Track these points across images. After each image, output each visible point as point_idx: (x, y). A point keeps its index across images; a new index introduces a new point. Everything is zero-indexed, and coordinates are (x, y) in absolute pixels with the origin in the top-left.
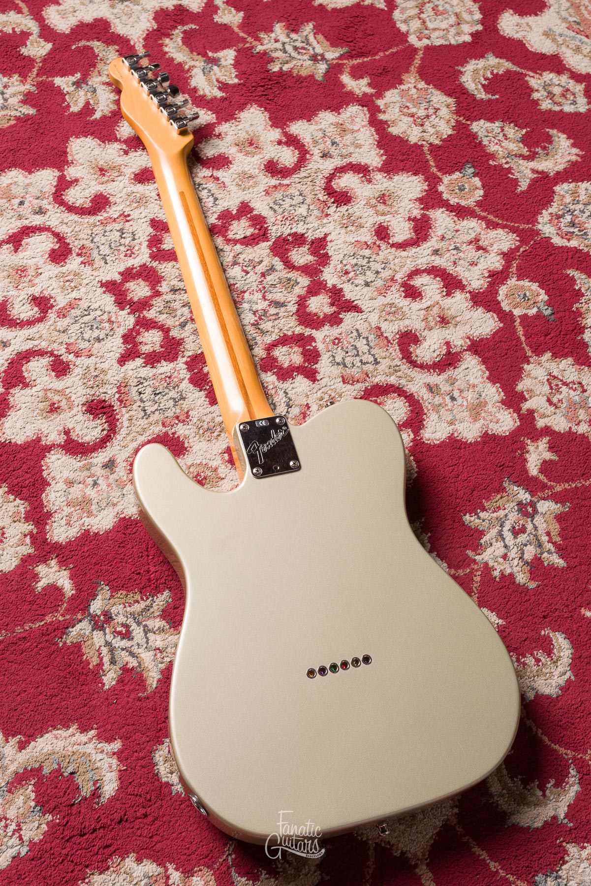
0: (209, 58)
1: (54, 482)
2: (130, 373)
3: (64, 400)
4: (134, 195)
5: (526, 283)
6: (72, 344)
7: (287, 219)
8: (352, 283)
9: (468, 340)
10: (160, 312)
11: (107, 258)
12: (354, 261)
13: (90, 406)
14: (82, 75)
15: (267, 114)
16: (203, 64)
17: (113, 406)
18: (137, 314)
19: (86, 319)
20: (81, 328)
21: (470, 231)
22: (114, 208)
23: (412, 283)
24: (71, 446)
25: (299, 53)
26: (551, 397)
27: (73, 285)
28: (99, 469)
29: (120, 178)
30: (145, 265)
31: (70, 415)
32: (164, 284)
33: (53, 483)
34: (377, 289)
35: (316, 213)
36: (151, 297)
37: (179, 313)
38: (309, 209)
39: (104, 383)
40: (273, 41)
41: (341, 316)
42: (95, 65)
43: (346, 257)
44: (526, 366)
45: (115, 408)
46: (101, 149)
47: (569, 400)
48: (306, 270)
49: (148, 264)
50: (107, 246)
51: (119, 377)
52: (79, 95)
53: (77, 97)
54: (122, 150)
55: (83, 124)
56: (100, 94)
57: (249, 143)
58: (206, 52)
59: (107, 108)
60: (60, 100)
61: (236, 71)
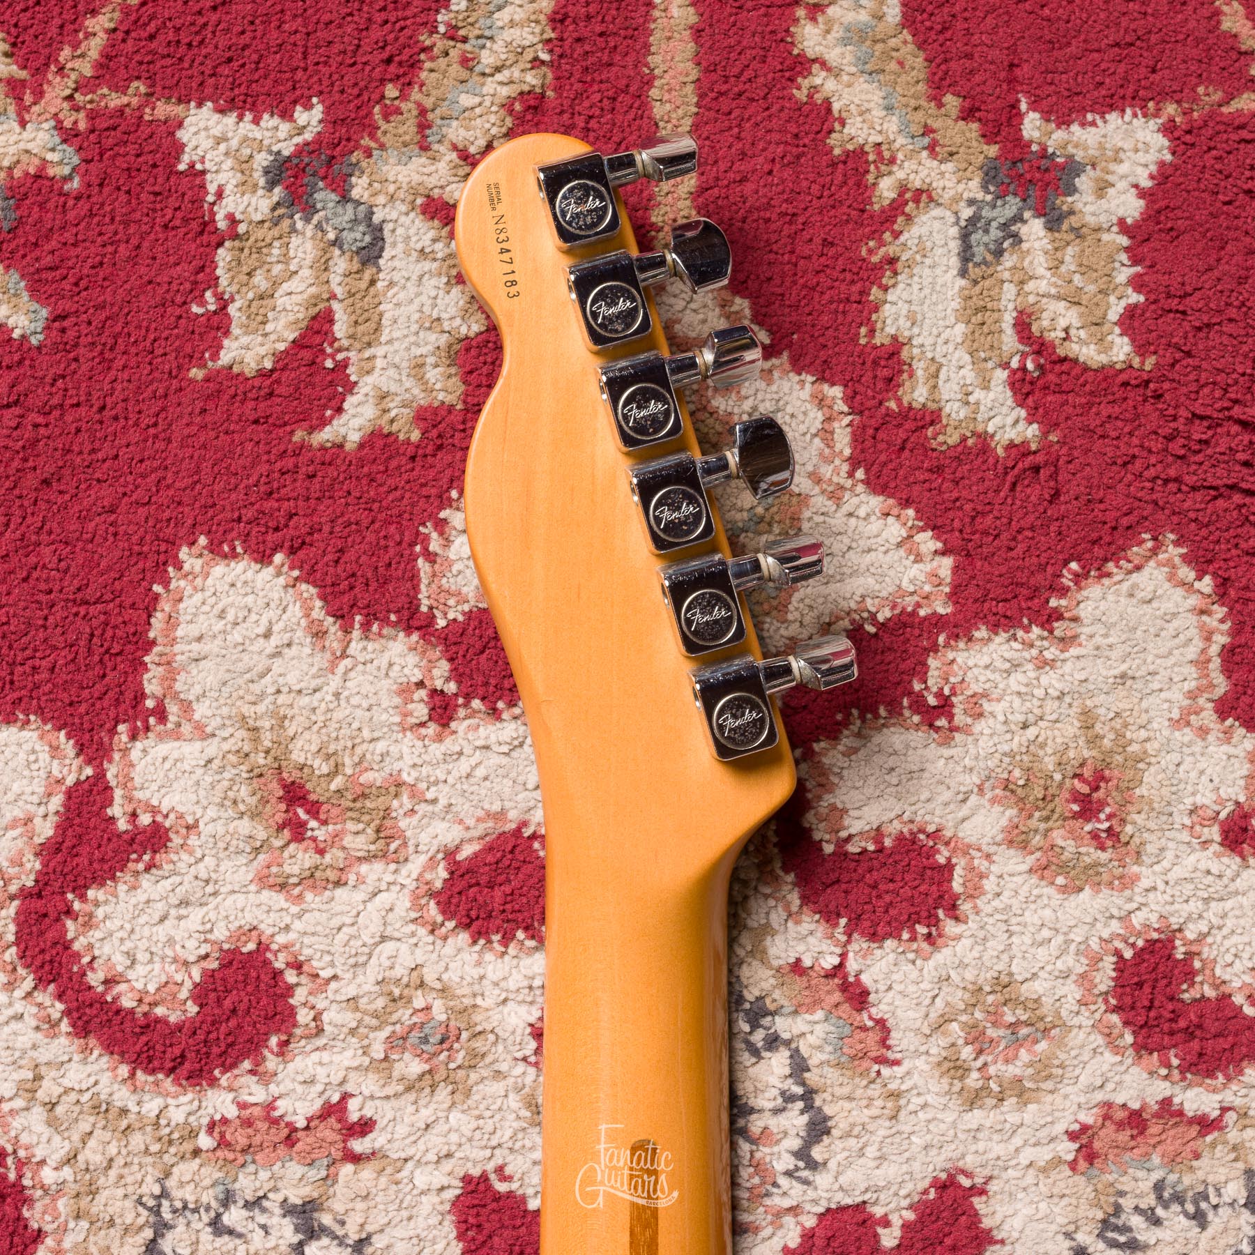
0: (1015, 146)
14: (331, 120)
16: (973, 189)
29: (374, 872)
42: (415, 65)
46: (322, 660)
52: (285, 259)
53: (277, 269)
54: (422, 693)
55: (264, 468)
56: (396, 276)
57: (1076, 797)
58: (1015, 106)
59: (408, 383)
60: (184, 270)
61: (1137, 283)
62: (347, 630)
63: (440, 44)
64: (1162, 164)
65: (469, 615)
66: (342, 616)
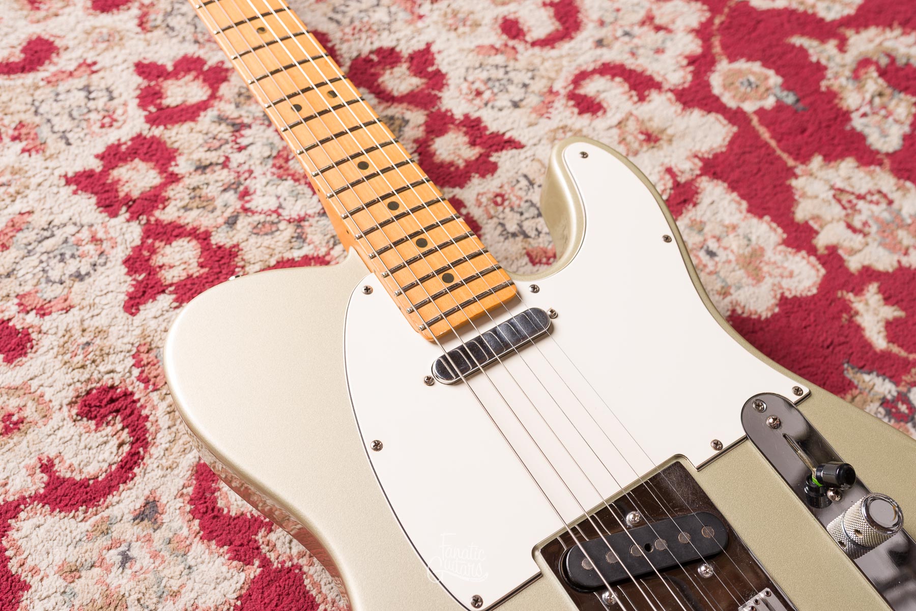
1: (37, 578)
2: (153, 324)
3: (30, 404)
4: (97, 31)
5: (742, 65)
6: (29, 293)
7: (360, 30)
8: (493, 107)
9: (696, 161)
10: (186, 208)
11: (69, 135)
12: (484, 75)
13: (85, 404)
17: (132, 394)
18: (144, 219)
19: (48, 244)
20: (41, 262)
21: (636, 8)
22: (65, 56)
23: (581, 91)
24: (60, 492)
26: (849, 220)
27: (12, 190)
28: (128, 525)
30: (139, 135)
31: (47, 429)
32: (181, 160)
33: (34, 581)
34: (534, 110)
35: (402, 15)
36: (163, 186)
37: (219, 203)
38: (390, 12)
39: (104, 354)
41: (493, 159)
43: (471, 71)
44: (794, 183)
45: (136, 397)
47: (877, 219)
48: (413, 99)
49: (145, 133)
50: (66, 117)
51: (134, 337)
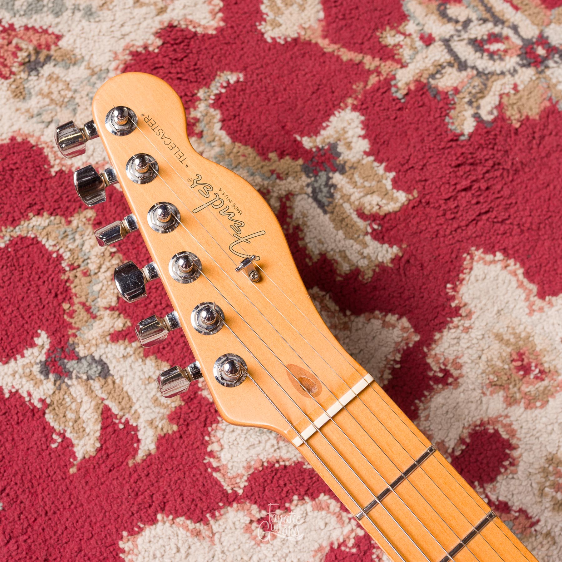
0: (307, 154)
14: (52, 334)
15: (513, 265)
16: (305, 180)
25: (492, 55)
40: (419, 44)
42: (67, 290)
46: (207, 543)
52: (74, 400)
53: (73, 406)
54: (255, 525)
55: (127, 486)
56: (121, 373)
57: (519, 368)
58: (295, 140)
59: (157, 410)
60: (38, 434)
61: (388, 169)
62: (207, 523)
63: (71, 275)
64: (362, 122)
65: (248, 480)
66: (201, 519)
